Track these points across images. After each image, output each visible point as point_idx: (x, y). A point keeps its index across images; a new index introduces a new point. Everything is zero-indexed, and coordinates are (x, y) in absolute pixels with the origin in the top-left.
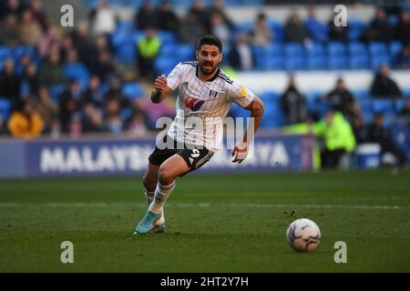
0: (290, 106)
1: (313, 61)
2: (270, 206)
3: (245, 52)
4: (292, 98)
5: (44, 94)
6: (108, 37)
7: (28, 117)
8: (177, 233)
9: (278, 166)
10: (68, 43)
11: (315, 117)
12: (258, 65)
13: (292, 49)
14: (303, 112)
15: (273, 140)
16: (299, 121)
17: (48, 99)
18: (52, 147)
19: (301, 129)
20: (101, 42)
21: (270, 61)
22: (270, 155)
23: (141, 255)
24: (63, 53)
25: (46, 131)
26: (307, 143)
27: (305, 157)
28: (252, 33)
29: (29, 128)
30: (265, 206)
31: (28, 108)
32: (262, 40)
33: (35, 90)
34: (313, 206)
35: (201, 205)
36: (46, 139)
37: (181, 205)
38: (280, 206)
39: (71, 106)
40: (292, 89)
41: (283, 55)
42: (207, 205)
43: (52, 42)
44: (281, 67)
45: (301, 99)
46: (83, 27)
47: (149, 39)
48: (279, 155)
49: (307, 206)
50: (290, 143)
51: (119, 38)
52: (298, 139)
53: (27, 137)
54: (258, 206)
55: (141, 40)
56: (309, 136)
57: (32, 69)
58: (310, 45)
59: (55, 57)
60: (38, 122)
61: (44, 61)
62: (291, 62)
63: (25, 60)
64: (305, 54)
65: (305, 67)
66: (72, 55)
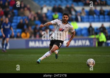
0: (90, 31)
1: (96, 20)
2: (85, 55)
3: (79, 18)
4: (91, 29)
5: (30, 28)
6: (46, 14)
7: (26, 33)
8: (62, 62)
9: (87, 46)
10: (36, 15)
11: (96, 34)
12: (82, 21)
13: (91, 17)
14: (93, 32)
15: (86, 39)
16: (92, 35)
17: (31, 29)
18: (32, 41)
19: (93, 37)
20: (44, 15)
21: (85, 20)
23: (53, 67)
24: (35, 18)
25: (30, 37)
26: (94, 40)
27: (94, 43)
28: (81, 13)
29: (26, 36)
30: (84, 55)
31: (26, 31)
32: (83, 15)
33: (28, 27)
34: (96, 55)
35: (68, 55)
36: (30, 39)
37: (64, 55)
38: (88, 55)
39: (36, 31)
41: (89, 18)
42: (70, 55)
43: (32, 15)
44: (88, 21)
45: (93, 29)
46: (39, 11)
47: (55, 15)
48: (88, 43)
49: (94, 55)
50: (90, 40)
51: (48, 14)
52: (92, 39)
53: (26, 39)
54: (82, 55)
55: (54, 15)
56: (95, 38)
57: (27, 22)
58: (95, 16)
59: (33, 19)
60: (28, 35)
61: (30, 20)
62: (91, 20)
63: (25, 20)
64: (94, 18)
65: (94, 21)
66: (37, 18)
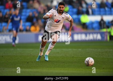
1: (107, 13)
2: (97, 50)
4: (102, 22)
8: (73, 57)
9: (99, 40)
10: (46, 8)
11: (108, 27)
12: (93, 14)
13: (102, 10)
14: (105, 26)
15: (97, 33)
16: (104, 28)
19: (105, 30)
21: (96, 13)
22: (97, 37)
24: (44, 11)
26: (106, 34)
27: (105, 38)
33: (37, 20)
34: (107, 50)
35: (79, 50)
36: (40, 33)
38: (99, 50)
40: (102, 20)
41: (100, 11)
43: (41, 8)
44: (99, 14)
46: (49, 4)
48: (99, 37)
50: (102, 34)
52: (104, 33)
57: (37, 15)
58: (107, 9)
61: (39, 13)
62: (102, 13)
63: (35, 13)
64: (105, 11)
65: (105, 14)
